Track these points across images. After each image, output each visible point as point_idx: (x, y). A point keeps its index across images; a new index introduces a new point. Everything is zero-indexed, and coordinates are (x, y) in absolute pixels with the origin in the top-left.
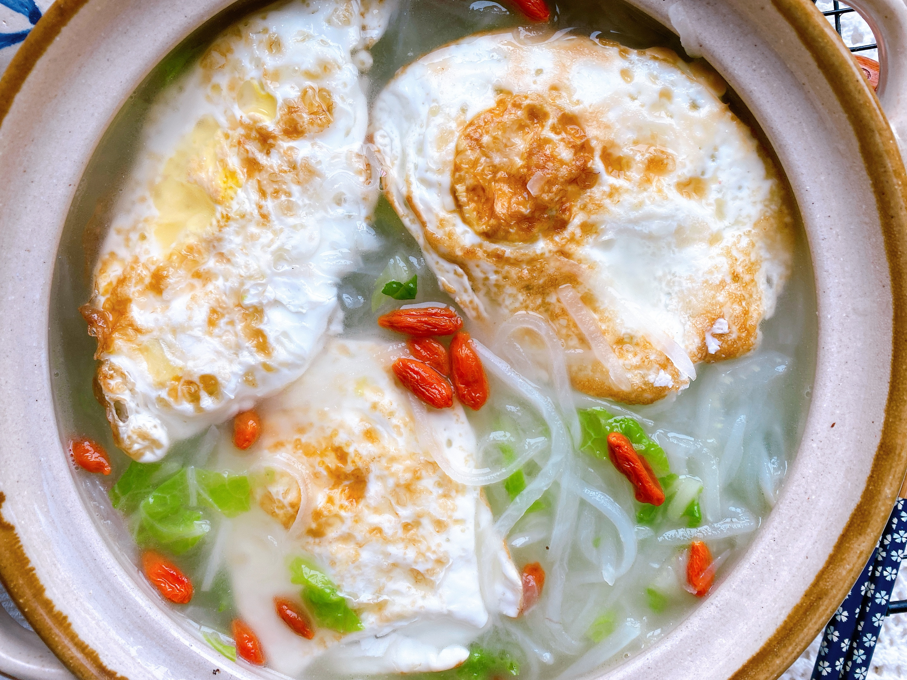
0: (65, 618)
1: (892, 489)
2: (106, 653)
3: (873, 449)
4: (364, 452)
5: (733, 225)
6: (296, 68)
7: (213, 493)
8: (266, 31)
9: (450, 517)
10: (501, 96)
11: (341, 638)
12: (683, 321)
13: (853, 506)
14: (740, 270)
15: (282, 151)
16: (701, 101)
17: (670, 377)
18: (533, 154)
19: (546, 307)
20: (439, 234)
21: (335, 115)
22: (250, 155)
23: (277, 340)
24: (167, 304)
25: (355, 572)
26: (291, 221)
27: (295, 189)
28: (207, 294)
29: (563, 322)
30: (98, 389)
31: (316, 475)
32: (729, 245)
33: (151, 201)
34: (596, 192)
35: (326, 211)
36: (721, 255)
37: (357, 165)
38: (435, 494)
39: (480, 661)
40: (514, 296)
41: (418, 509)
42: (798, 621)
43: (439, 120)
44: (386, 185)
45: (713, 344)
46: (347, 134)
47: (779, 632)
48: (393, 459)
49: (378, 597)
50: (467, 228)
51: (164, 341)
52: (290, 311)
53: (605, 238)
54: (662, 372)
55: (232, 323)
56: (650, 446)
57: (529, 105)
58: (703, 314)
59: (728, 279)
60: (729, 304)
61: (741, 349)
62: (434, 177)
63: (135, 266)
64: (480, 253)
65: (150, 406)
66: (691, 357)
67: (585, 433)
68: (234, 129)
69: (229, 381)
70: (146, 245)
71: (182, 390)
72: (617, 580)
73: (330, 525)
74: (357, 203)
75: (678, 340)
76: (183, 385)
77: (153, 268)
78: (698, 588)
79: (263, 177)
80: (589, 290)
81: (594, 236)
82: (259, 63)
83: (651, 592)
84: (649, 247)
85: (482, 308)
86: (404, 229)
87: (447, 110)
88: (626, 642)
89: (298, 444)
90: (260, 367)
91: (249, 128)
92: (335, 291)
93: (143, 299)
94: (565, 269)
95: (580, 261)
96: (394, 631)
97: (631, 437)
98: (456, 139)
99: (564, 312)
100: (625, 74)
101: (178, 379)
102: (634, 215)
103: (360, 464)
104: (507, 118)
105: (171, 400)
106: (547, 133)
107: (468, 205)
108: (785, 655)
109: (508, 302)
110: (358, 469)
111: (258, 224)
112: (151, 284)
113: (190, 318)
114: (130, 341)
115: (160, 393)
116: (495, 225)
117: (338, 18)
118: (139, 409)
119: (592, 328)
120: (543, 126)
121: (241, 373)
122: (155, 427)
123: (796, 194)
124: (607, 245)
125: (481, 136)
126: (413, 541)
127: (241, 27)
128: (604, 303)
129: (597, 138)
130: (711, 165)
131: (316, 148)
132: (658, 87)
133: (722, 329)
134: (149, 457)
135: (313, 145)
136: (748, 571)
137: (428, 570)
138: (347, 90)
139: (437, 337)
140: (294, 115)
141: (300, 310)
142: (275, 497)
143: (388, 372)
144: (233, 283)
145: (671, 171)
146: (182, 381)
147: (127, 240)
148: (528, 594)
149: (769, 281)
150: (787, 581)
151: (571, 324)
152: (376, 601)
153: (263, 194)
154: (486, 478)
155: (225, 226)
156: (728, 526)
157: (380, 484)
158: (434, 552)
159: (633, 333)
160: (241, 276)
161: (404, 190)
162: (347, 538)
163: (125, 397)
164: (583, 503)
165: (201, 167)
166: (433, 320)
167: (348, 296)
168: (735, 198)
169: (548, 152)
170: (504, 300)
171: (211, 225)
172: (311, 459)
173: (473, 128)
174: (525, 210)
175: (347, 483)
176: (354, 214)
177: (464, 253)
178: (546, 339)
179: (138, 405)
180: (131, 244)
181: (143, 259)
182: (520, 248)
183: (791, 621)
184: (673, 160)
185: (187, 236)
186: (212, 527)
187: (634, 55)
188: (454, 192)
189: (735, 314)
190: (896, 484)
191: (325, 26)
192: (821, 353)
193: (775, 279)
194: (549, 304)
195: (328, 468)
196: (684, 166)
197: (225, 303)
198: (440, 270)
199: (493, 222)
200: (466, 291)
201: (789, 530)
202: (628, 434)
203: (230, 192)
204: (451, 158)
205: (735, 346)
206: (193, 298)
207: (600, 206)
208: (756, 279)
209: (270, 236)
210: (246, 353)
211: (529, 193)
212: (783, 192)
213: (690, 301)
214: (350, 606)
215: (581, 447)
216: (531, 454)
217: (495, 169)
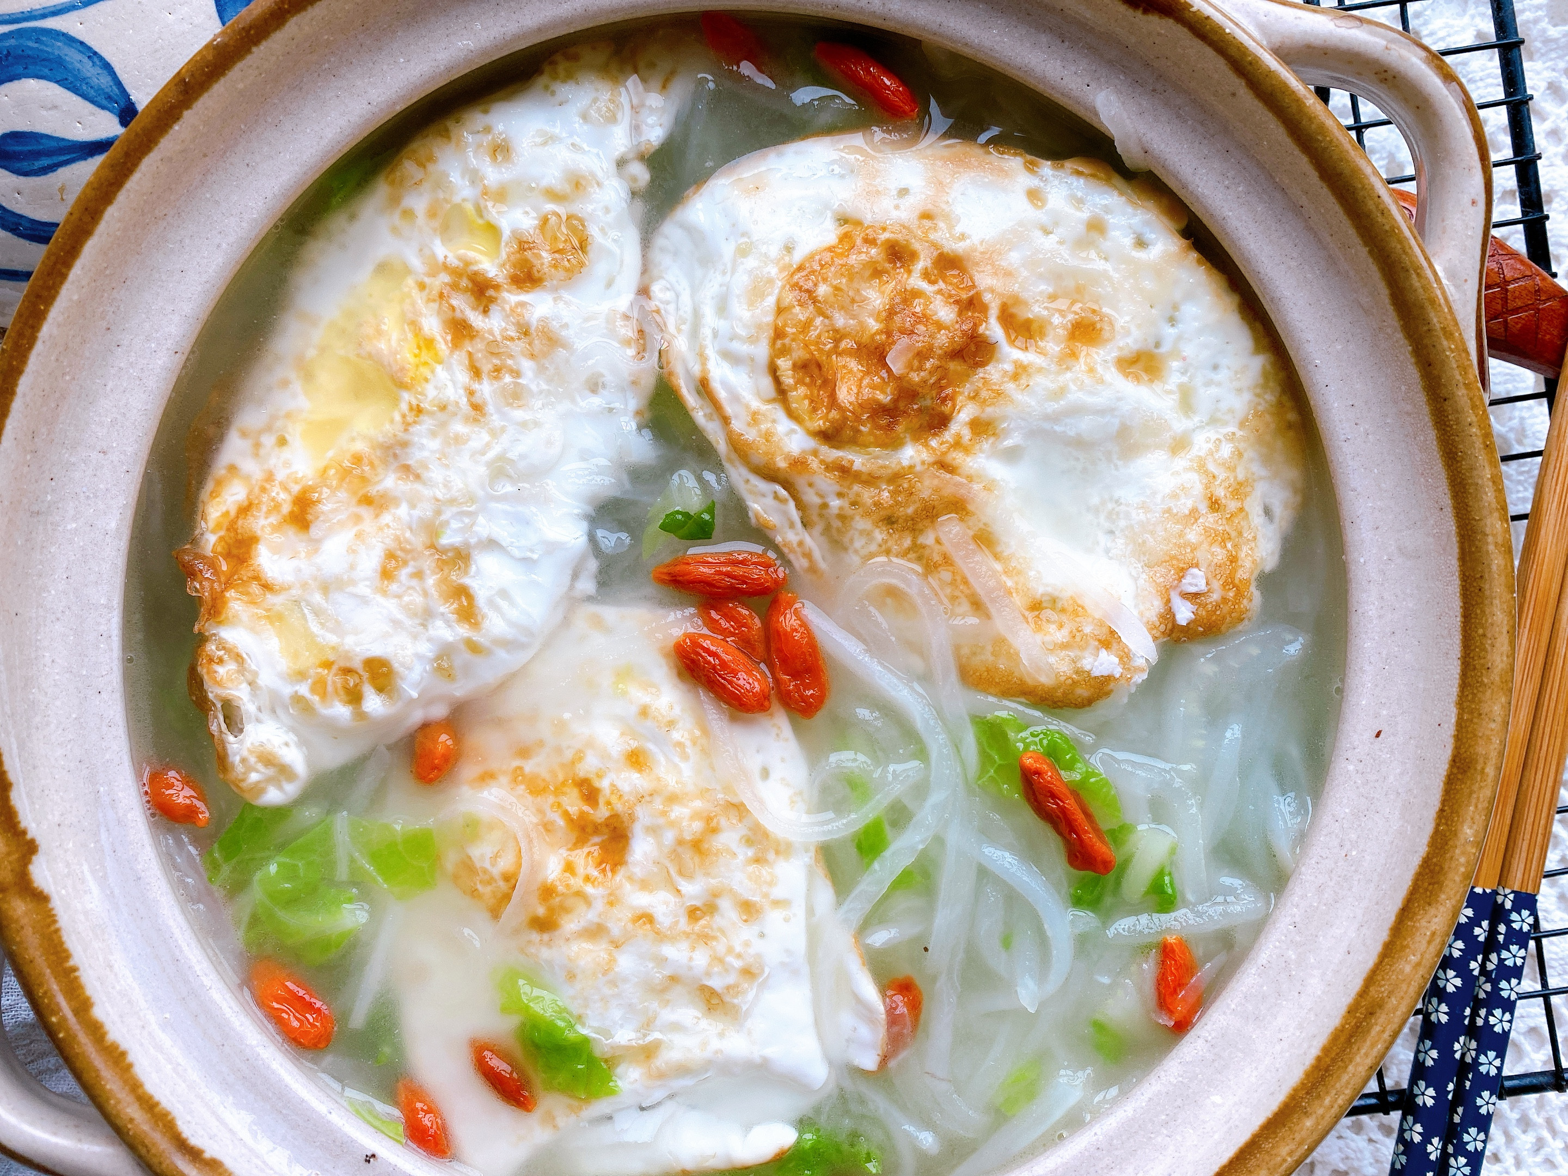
0: (123, 1054)
1: (1475, 827)
2: (189, 1118)
3: (1442, 767)
4: (625, 787)
5: (1207, 424)
6: (533, 185)
7: (375, 857)
8: (488, 130)
9: (766, 896)
10: (847, 228)
11: (580, 1109)
12: (1134, 573)
13: (1415, 862)
14: (1220, 492)
15: (507, 307)
16: (1150, 236)
17: (1116, 660)
18: (896, 313)
19: (917, 552)
20: (751, 435)
21: (592, 255)
22: (458, 315)
23: (491, 603)
24: (316, 544)
25: (607, 991)
26: (519, 414)
27: (527, 366)
28: (381, 529)
29: (946, 575)
30: (196, 683)
31: (547, 827)
32: (1202, 454)
33: (297, 386)
34: (993, 372)
35: (573, 401)
36: (1190, 469)
37: (623, 331)
38: (741, 857)
39: (814, 1149)
40: (868, 534)
41: (713, 881)
42: (1337, 1054)
43: (751, 262)
44: (668, 363)
45: (1183, 608)
46: (610, 284)
47: (1308, 1075)
48: (673, 799)
49: (645, 1036)
50: (794, 426)
51: (308, 604)
52: (512, 557)
53: (1008, 443)
54: (1103, 653)
55: (419, 575)
56: (1088, 775)
57: (888, 241)
58: (1166, 562)
59: (1203, 508)
60: (1205, 546)
61: (1228, 619)
62: (743, 348)
63: (268, 486)
64: (814, 464)
65: (279, 711)
66: (1150, 630)
67: (985, 758)
68: (433, 274)
69: (410, 669)
70: (286, 453)
71: (334, 682)
72: (1042, 1005)
73: (566, 910)
74: (623, 390)
75: (1128, 602)
76: (336, 675)
77: (296, 489)
78: (1177, 1016)
79: (477, 347)
80: (985, 524)
81: (991, 440)
82: (475, 177)
83: (1099, 1027)
84: (1077, 459)
85: (817, 555)
86: (695, 429)
87: (764, 249)
88: (1058, 1114)
89: (517, 776)
90: (462, 647)
91: (456, 273)
92: (584, 526)
93: (277, 538)
94: (948, 491)
95: (970, 478)
96: (671, 1096)
97: (1057, 760)
98: (776, 291)
99: (947, 560)
100: (1034, 196)
101: (328, 665)
102: (1052, 407)
103: (619, 807)
104: (853, 259)
105: (316, 698)
106: (916, 281)
107: (796, 389)
108: (1320, 1111)
109: (858, 543)
110: (615, 816)
111: (467, 420)
112: (292, 513)
113: (352, 567)
114: (253, 603)
115: (297, 688)
116: (837, 420)
117: (599, 110)
118: (261, 716)
119: (992, 583)
120: (909, 272)
121: (431, 655)
122: (287, 744)
123: (1302, 373)
124: (1012, 456)
125: (816, 285)
126: (705, 938)
127: (450, 124)
128: (1009, 545)
129: (992, 290)
130: (1170, 332)
131: (561, 305)
132: (1085, 215)
133: (1196, 585)
134: (273, 796)
135: (555, 300)
136: (1254, 979)
137: (728, 988)
138: (610, 218)
139: (745, 598)
140: (528, 254)
141: (529, 554)
142: (478, 865)
143: (666, 655)
144: (424, 511)
145: (1108, 340)
146: (335, 667)
147: (257, 445)
148: (896, 1029)
149: (1267, 512)
150: (1319, 993)
151: (958, 578)
152: (641, 1042)
153: (476, 373)
154: (826, 828)
155: (415, 422)
156: (1220, 908)
157: (651, 840)
158: (739, 956)
159: (1056, 594)
160: (438, 500)
161: (696, 370)
162: (595, 932)
163: (241, 693)
164: (983, 873)
165: (379, 333)
166: (739, 571)
167: (606, 533)
168: (1209, 383)
169: (918, 309)
170: (852, 540)
171: (392, 421)
172: (539, 799)
173: (804, 273)
174: (884, 398)
175: (597, 839)
176: (617, 405)
177: (790, 464)
178: (919, 601)
179: (259, 709)
180: (262, 452)
181: (280, 475)
182: (877, 458)
183: (1326, 1055)
184: (1111, 324)
185: (353, 439)
186: (371, 917)
187: (1046, 168)
188: (773, 371)
189: (1215, 561)
190: (1480, 819)
191: (577, 123)
192: (1354, 619)
193: (1278, 510)
194: (924, 547)
195: (566, 814)
196: (1128, 333)
197: (410, 544)
198: (751, 492)
199: (834, 414)
200: (792, 525)
201: (1317, 908)
202: (1052, 753)
203: (424, 371)
204: (769, 319)
205: (1218, 613)
206: (358, 536)
207: (999, 394)
208: (1246, 508)
209: (486, 437)
210: (439, 623)
211: (889, 371)
212: (1282, 375)
213: (1144, 542)
214: (597, 1053)
215: (980, 778)
216: (896, 790)
217: (838, 336)
